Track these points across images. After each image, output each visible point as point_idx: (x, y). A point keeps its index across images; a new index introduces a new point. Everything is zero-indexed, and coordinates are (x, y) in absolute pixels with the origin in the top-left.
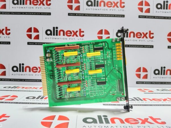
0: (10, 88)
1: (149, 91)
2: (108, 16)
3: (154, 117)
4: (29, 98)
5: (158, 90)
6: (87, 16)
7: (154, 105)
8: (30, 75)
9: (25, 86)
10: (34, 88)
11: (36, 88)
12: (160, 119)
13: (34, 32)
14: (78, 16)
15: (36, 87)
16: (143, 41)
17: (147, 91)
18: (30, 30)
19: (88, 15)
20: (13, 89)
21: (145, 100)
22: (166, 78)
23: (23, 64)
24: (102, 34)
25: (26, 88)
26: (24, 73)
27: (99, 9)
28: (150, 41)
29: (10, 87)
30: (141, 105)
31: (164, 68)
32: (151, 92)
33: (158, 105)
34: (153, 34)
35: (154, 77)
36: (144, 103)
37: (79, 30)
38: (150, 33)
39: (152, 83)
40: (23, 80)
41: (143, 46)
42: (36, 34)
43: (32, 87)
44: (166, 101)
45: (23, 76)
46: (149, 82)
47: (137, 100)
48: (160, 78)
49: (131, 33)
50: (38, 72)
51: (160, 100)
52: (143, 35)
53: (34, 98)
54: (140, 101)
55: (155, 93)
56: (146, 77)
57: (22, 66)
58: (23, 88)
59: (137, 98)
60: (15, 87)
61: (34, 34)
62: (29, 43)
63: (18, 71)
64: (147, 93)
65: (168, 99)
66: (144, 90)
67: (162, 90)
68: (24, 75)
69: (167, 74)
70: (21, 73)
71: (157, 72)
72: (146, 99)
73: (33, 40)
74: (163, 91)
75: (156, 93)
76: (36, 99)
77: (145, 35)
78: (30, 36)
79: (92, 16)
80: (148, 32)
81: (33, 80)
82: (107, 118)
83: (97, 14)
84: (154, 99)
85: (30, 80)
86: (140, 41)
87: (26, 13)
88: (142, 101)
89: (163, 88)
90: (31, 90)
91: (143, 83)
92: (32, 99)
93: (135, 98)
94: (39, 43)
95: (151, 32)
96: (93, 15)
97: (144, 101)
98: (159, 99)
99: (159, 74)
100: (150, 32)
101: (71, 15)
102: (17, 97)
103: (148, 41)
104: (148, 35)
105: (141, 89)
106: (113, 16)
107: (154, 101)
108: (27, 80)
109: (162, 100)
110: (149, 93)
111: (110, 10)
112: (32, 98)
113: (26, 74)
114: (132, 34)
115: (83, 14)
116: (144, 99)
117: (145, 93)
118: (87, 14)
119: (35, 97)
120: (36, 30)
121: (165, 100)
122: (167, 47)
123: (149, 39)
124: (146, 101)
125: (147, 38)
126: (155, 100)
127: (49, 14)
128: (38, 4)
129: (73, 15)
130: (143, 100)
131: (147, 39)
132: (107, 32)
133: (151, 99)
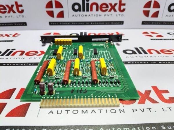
1: (157, 36)
3: (160, 89)
5: (169, 33)
7: (162, 62)
11: (8, 36)
12: (167, 92)
15: (8, 34)
21: (151, 53)
30: (143, 63)
33: (168, 62)
39: (162, 23)
47: (140, 53)
59: (140, 50)
64: (154, 39)
66: (150, 34)
72: (152, 51)
75: (166, 39)
84: (162, 51)
88: (146, 55)
93: (136, 49)
97: (149, 55)
98: (169, 51)
105: (146, 33)
107: (162, 54)
110: (157, 39)
117: (152, 39)
124: (151, 55)
126: (164, 53)
130: (147, 52)
133: (159, 51)
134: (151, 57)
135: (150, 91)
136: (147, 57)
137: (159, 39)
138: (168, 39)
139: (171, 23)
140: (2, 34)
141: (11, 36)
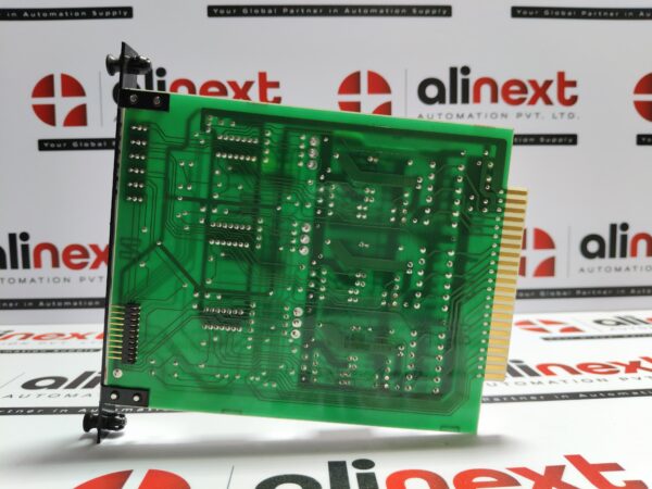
1: (564, 330)
2: (382, 11)
3: (592, 459)
4: (38, 384)
5: (599, 322)
6: (288, 14)
7: (589, 395)
8: (56, 280)
9: (37, 330)
10: (75, 335)
11: (81, 337)
12: (615, 467)
13: (66, 93)
14: (249, 15)
15: (81, 333)
16: (534, 117)
17: (555, 331)
18: (45, 87)
19: (292, 11)
21: (549, 373)
22: (631, 269)
23: (25, 236)
24: (357, 90)
25: (38, 338)
26: (33, 272)
28: (562, 114)
30: (528, 398)
31: (625, 227)
32: (571, 332)
33: (606, 395)
34: (573, 84)
35: (582, 270)
36: (544, 385)
37: (256, 79)
38: (564, 83)
39: (572, 293)
40: (30, 304)
41: (532, 140)
42: (75, 102)
43: (67, 329)
44: (639, 371)
45: (27, 285)
46: (562, 290)
47: (514, 374)
48: (608, 269)
49: (480, 82)
50: (90, 265)
51: (609, 369)
52: (531, 92)
53: (58, 382)
54: (527, 378)
55: (588, 338)
56: (547, 268)
57: (19, 243)
58: (27, 336)
59: (514, 366)
61: (64, 105)
62: (44, 145)
63: (4, 267)
64: (555, 339)
65: (644, 364)
67: (618, 324)
68: (33, 280)
69: (634, 254)
70: (21, 272)
71: (593, 247)
72: (551, 369)
73: (60, 131)
74: (621, 327)
75: (592, 338)
76: (68, 387)
77: (541, 92)
78: (47, 114)
79: (311, 14)
80: (554, 78)
81: (72, 300)
82: (372, 477)
83: (333, 7)
84: (584, 367)
85: (57, 300)
86: (519, 115)
87: (26, 14)
88: (535, 379)
89: (623, 314)
90: (57, 344)
91: (535, 294)
92: (50, 387)
94: (89, 141)
95: (568, 78)
96: (315, 11)
97: (544, 378)
98: (605, 366)
99: (600, 254)
100: (561, 75)
101: (222, 12)
103: (554, 117)
104: (552, 92)
106: (404, 11)
107: (586, 375)
108: (45, 301)
109: (622, 369)
110: (562, 339)
112: (51, 382)
113: (41, 279)
114: (486, 90)
115: (272, 7)
116: (544, 368)
117: (547, 339)
118: (289, 7)
121: (633, 367)
122: (634, 140)
123: (557, 107)
124: (551, 378)
125: (548, 102)
126: (591, 371)
127: (125, 14)
129: (229, 12)
130: (537, 371)
131: (549, 107)
132: (379, 84)
133: (574, 366)
134: (551, 382)
135: (561, 469)
136: (539, 383)
137: (569, 338)
138: (599, 337)
139: (599, 292)
140: (60, 332)
141: (91, 338)
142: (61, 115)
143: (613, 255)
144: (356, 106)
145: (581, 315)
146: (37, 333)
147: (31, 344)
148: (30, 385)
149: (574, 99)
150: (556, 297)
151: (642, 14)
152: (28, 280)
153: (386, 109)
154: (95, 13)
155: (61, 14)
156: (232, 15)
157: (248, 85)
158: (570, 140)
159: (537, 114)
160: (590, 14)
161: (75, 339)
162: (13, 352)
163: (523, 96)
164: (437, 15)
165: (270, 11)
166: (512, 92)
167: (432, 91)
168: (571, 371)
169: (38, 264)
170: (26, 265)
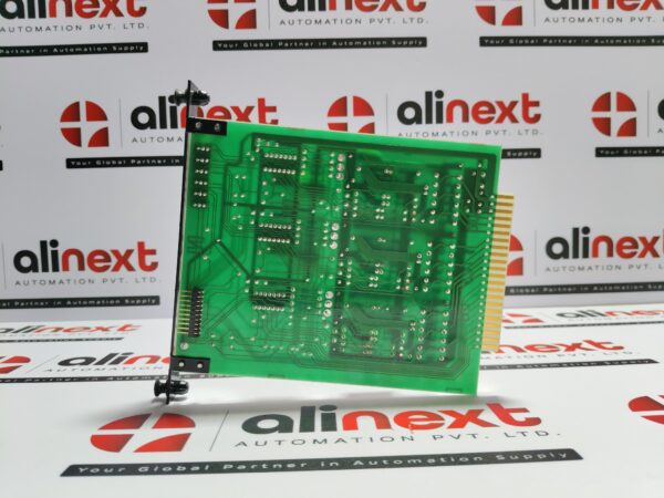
0: (8, 334)
2: (365, 43)
4: (72, 362)
6: (283, 48)
8: (82, 281)
9: (67, 325)
10: (98, 328)
13: (90, 118)
14: (249, 48)
16: (501, 133)
17: (518, 321)
18: (72, 113)
19: (286, 45)
20: (19, 336)
22: (594, 268)
24: (344, 113)
25: (68, 331)
26: (61, 275)
27: (328, 21)
28: (527, 131)
29: (8, 330)
31: (586, 230)
32: (534, 322)
34: (537, 104)
35: (548, 269)
37: (256, 104)
38: (527, 103)
40: (59, 303)
43: (93, 324)
44: (577, 350)
45: (56, 286)
46: (530, 288)
48: (572, 269)
49: (453, 104)
50: (111, 268)
51: (552, 349)
52: (499, 112)
53: (88, 361)
55: (545, 327)
57: (50, 249)
58: (58, 329)
60: (28, 330)
61: (88, 129)
62: (71, 164)
63: (36, 270)
67: (578, 316)
68: (61, 282)
69: (596, 254)
70: (51, 275)
71: (558, 248)
73: (85, 151)
74: (580, 318)
76: (97, 364)
77: (507, 112)
78: (73, 136)
79: (304, 47)
80: (519, 99)
83: (322, 40)
85: (82, 299)
86: (488, 132)
87: (55, 50)
89: (585, 309)
90: (85, 335)
92: (81, 364)
94: (110, 159)
95: (531, 99)
96: (307, 44)
99: (565, 255)
100: (525, 96)
101: (225, 46)
102: (27, 360)
103: (519, 133)
104: (518, 112)
106: (384, 43)
108: (72, 300)
109: (564, 348)
111: (371, 21)
112: (83, 361)
113: (69, 280)
114: (458, 111)
115: (269, 41)
118: (284, 41)
119: (94, 359)
120: (96, 113)
122: (593, 152)
123: (522, 124)
125: (514, 120)
127: (141, 48)
128: (97, 12)
129: (231, 46)
131: (515, 125)
132: (363, 108)
142: (86, 137)
143: (576, 256)
144: (344, 127)
145: (547, 310)
146: (67, 327)
147: (61, 335)
148: (65, 363)
149: (537, 118)
150: (525, 294)
151: (596, 41)
152: (57, 281)
153: (370, 128)
154: (115, 48)
155: (86, 50)
156: (234, 49)
157: (249, 109)
158: (535, 154)
159: (504, 131)
160: (551, 42)
161: (100, 331)
162: (47, 341)
163: (491, 115)
164: (414, 46)
165: (267, 45)
166: (481, 112)
167: (410, 113)
168: (518, 350)
169: (66, 268)
170: (56, 269)
